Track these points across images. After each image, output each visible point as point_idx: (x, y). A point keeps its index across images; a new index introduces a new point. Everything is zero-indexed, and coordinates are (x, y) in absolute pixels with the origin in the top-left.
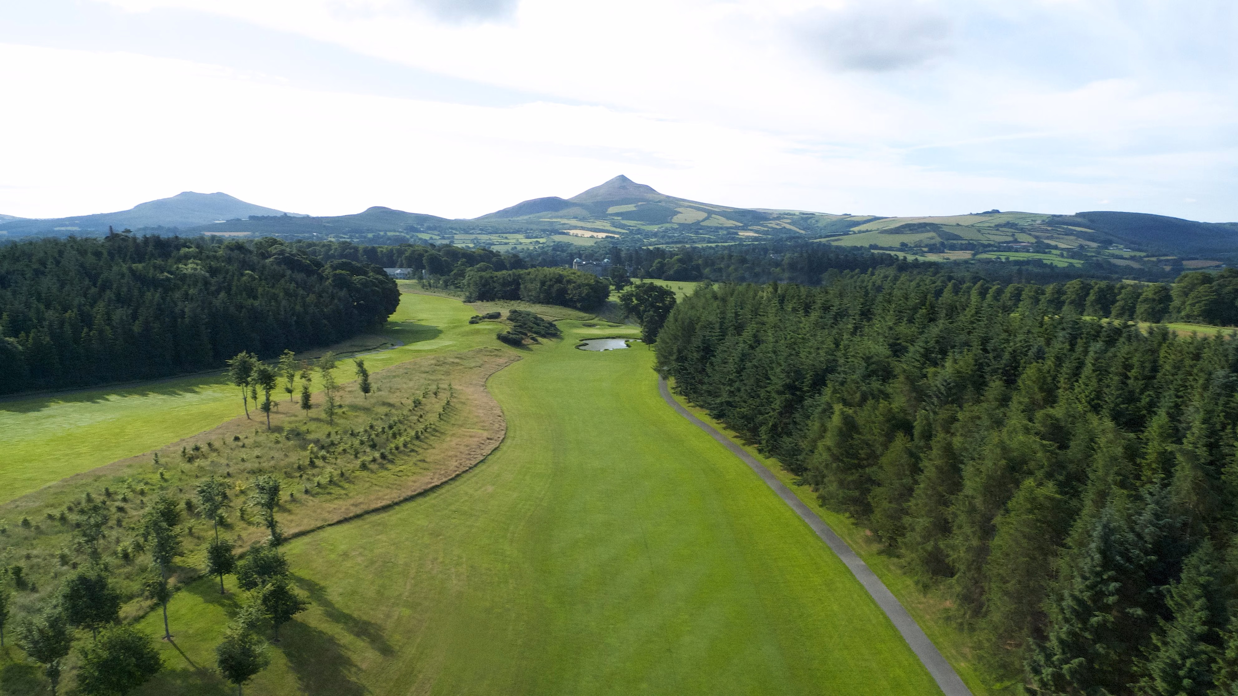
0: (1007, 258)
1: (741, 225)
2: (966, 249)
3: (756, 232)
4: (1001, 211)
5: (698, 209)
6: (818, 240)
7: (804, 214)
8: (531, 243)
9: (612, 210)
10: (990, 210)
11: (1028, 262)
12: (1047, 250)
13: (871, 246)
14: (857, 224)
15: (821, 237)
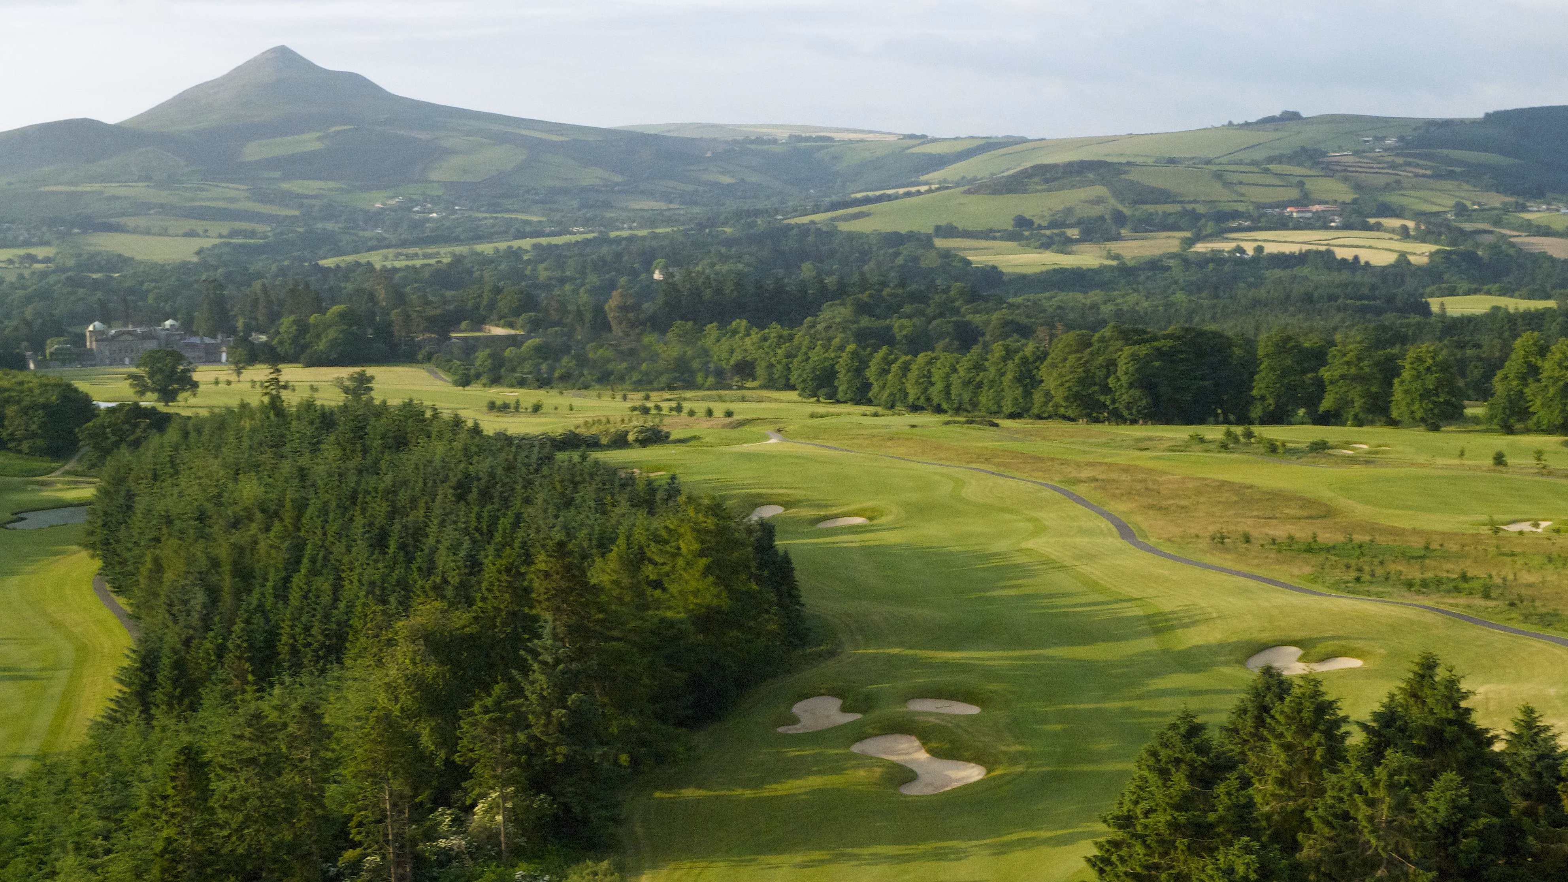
0: (1260, 249)
1: (620, 179)
2: (1175, 228)
3: (666, 197)
4: (1304, 115)
5: (501, 139)
6: (805, 220)
7: (800, 139)
8: (10, 261)
9: (253, 151)
10: (1277, 113)
11: (1302, 259)
12: (1372, 221)
13: (938, 229)
14: (939, 161)
15: (816, 210)
